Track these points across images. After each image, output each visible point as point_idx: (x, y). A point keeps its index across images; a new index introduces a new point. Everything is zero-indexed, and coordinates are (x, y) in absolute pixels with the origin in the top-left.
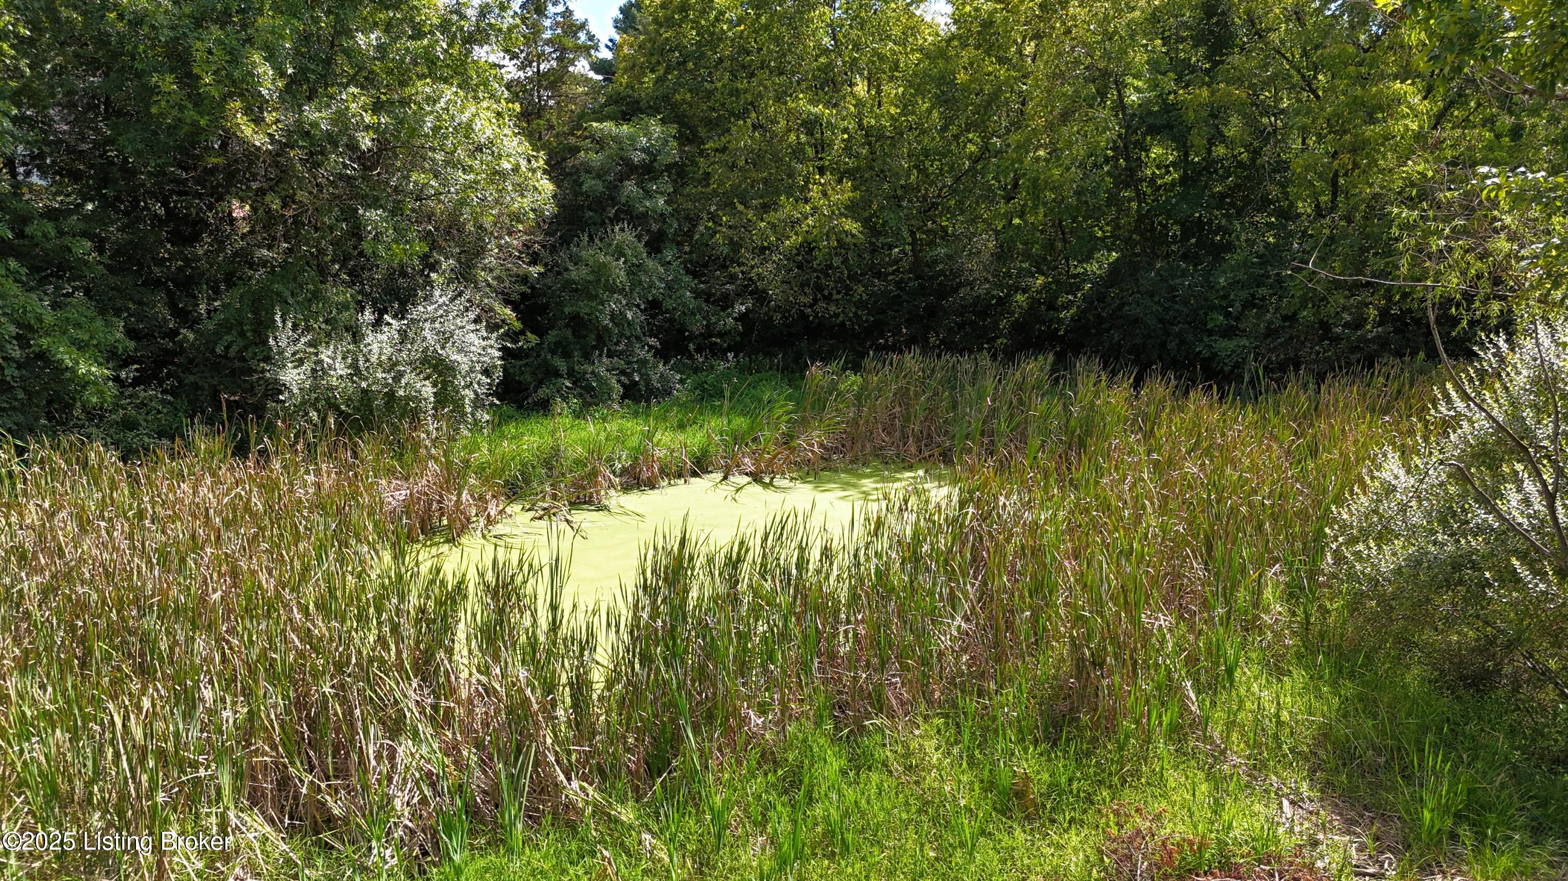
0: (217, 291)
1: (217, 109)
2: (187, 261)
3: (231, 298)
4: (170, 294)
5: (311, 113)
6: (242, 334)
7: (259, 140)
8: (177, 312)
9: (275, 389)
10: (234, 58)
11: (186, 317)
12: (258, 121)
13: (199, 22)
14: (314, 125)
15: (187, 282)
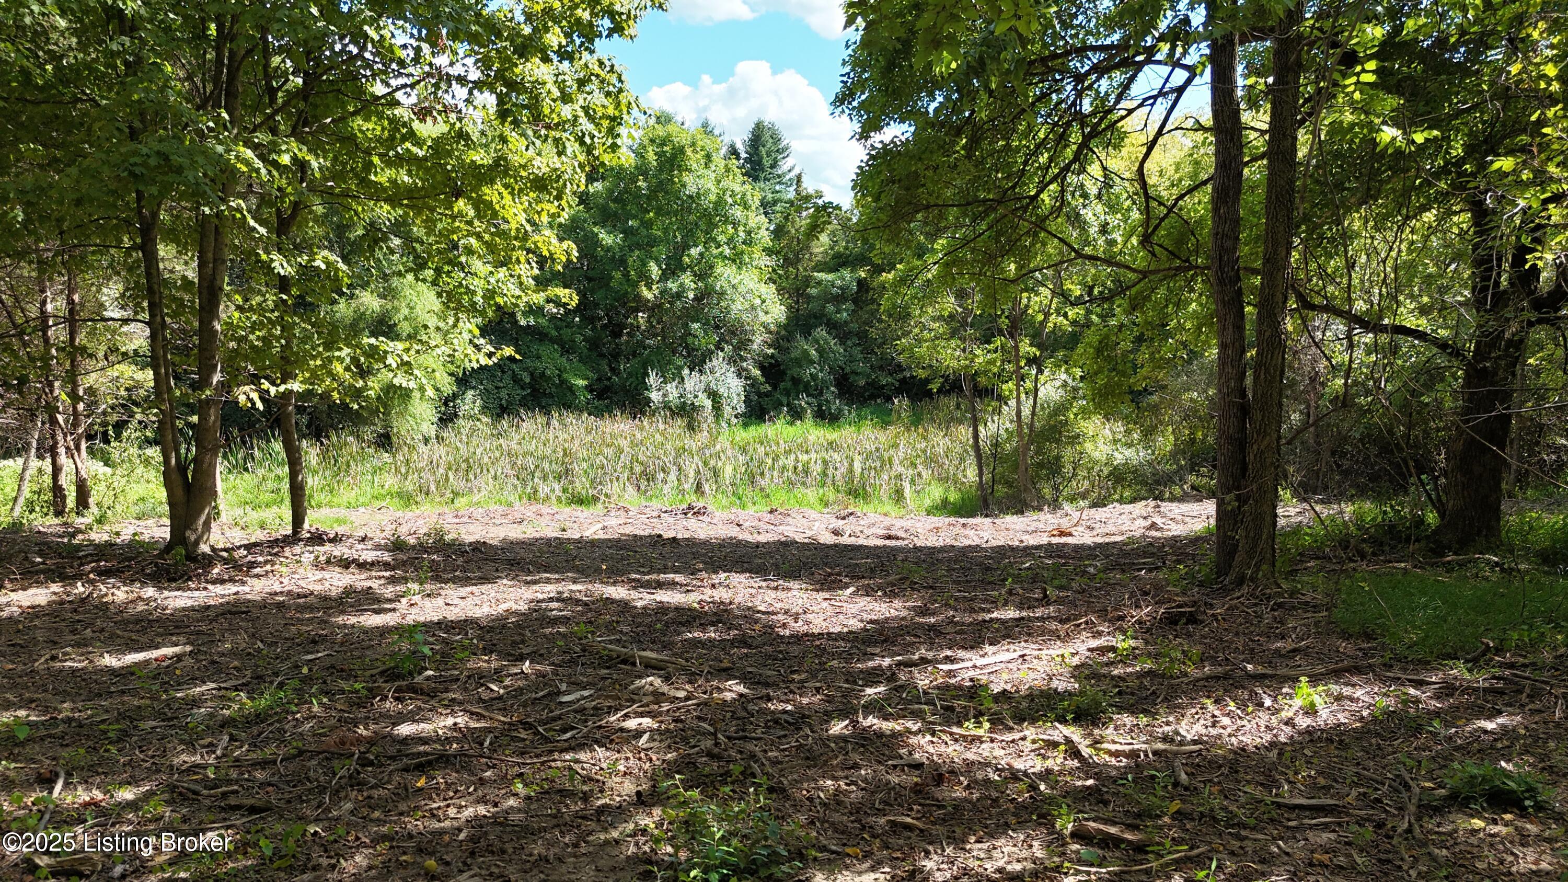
0: (628, 359)
1: (635, 285)
2: (617, 345)
3: (634, 361)
4: (609, 360)
5: (670, 284)
6: (637, 378)
7: (649, 295)
8: (613, 370)
9: (648, 401)
10: (644, 264)
11: (615, 371)
12: (650, 289)
13: (631, 249)
14: (672, 289)
15: (615, 356)
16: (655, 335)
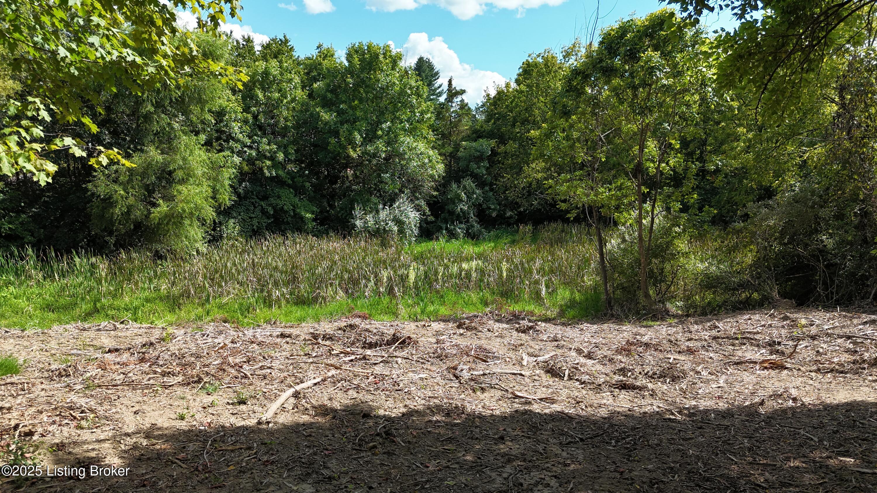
0: (341, 199)
1: (345, 148)
2: (333, 189)
3: (345, 200)
4: (328, 199)
5: (369, 148)
6: (346, 211)
7: (355, 155)
8: (330, 206)
9: (354, 226)
10: (351, 134)
11: (332, 206)
12: (355, 151)
13: (342, 123)
14: (370, 151)
15: (333, 196)
16: (358, 183)
